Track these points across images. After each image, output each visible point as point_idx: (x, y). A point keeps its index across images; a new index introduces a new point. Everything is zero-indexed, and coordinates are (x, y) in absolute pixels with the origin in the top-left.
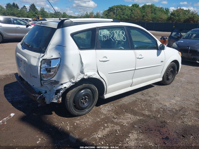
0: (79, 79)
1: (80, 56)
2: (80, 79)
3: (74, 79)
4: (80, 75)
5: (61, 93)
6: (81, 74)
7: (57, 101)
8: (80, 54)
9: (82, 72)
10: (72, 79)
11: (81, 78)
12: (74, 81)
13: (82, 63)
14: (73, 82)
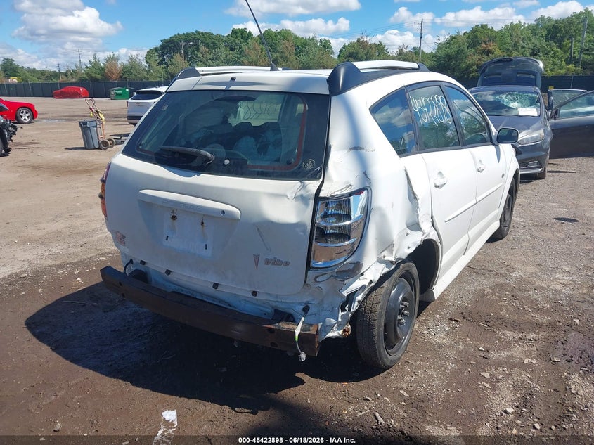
0: (409, 248)
1: (407, 175)
2: (414, 248)
3: (391, 252)
4: (407, 234)
5: (359, 302)
6: (409, 231)
7: (341, 332)
8: (406, 171)
9: (415, 226)
10: (385, 253)
11: (414, 243)
12: (392, 259)
13: (415, 198)
14: (391, 262)
